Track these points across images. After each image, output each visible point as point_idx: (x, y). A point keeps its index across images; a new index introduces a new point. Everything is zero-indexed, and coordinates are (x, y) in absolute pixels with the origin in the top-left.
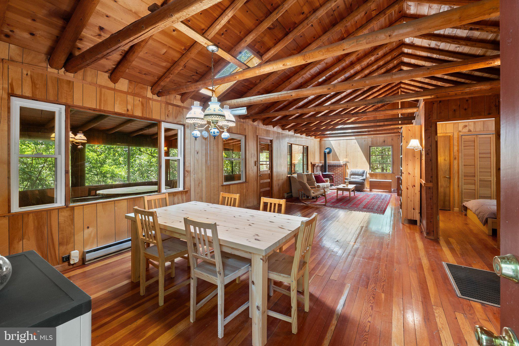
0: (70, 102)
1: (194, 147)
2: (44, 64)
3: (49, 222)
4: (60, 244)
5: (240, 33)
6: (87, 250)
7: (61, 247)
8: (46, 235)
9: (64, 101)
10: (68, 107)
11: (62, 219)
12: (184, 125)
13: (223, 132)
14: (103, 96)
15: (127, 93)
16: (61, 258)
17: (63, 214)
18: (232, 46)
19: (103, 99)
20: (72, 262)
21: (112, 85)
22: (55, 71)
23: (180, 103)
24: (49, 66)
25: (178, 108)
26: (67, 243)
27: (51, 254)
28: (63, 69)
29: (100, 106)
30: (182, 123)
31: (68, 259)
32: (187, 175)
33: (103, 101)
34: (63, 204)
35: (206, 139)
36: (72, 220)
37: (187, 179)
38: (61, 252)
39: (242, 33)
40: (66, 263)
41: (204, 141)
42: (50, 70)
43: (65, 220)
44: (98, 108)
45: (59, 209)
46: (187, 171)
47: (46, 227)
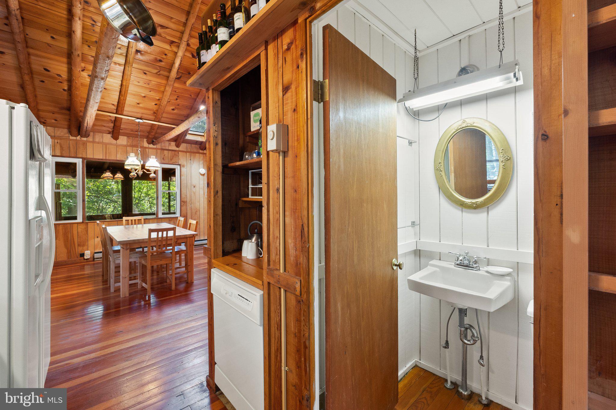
0: (84, 156)
1: (190, 182)
2: (67, 135)
3: (71, 231)
4: (79, 245)
5: (191, 96)
6: (96, 251)
7: (79, 248)
8: (70, 238)
9: (80, 156)
10: (83, 159)
11: (80, 230)
12: (180, 165)
13: (151, 174)
14: (108, 150)
15: (126, 146)
16: (79, 255)
17: (81, 227)
18: (192, 105)
19: (108, 152)
20: (86, 258)
21: (114, 141)
22: (75, 138)
23: (175, 148)
24: (70, 136)
25: (173, 152)
26: (83, 245)
27: (73, 251)
28: (79, 136)
29: (106, 157)
30: (177, 163)
31: (82, 255)
32: (183, 205)
33: (108, 153)
34: (81, 221)
35: (203, 175)
36: (87, 231)
37: (183, 208)
38: (79, 250)
39: (192, 96)
40: (82, 258)
41: (201, 177)
42: (71, 138)
43: (82, 231)
44: (104, 158)
45: (78, 223)
46: (184, 202)
47: (70, 234)
